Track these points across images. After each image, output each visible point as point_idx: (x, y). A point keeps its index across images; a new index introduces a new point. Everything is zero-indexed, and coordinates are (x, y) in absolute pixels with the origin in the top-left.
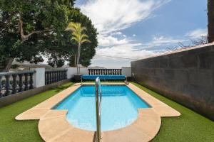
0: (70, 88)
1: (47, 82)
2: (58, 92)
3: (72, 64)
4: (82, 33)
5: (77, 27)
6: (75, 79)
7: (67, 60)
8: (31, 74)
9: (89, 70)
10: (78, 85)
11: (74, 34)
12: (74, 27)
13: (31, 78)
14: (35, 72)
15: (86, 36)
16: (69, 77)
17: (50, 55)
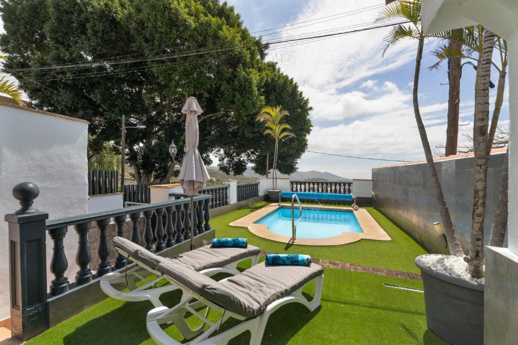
0: (263, 209)
1: (239, 199)
2: (252, 211)
3: (261, 169)
4: (281, 123)
5: (273, 114)
6: (269, 198)
7: (252, 161)
8: (226, 188)
9: (292, 183)
10: (274, 206)
11: (269, 124)
12: (269, 114)
13: (226, 192)
14: (229, 185)
15: (288, 126)
16: (261, 193)
17: (222, 151)
